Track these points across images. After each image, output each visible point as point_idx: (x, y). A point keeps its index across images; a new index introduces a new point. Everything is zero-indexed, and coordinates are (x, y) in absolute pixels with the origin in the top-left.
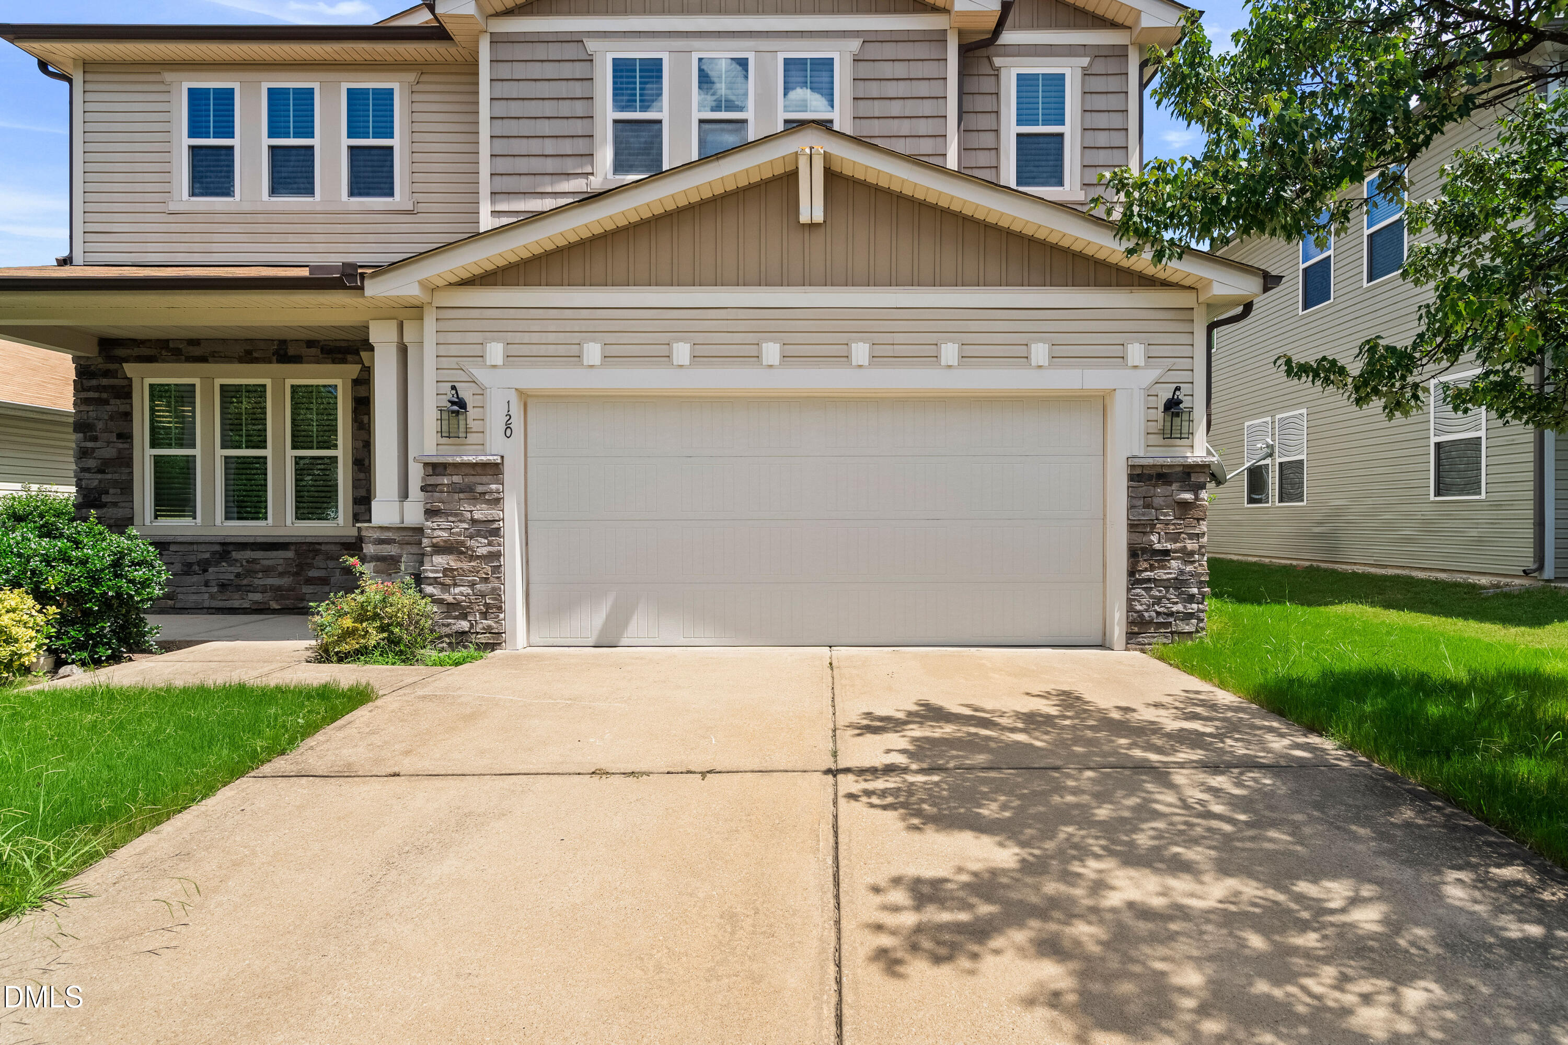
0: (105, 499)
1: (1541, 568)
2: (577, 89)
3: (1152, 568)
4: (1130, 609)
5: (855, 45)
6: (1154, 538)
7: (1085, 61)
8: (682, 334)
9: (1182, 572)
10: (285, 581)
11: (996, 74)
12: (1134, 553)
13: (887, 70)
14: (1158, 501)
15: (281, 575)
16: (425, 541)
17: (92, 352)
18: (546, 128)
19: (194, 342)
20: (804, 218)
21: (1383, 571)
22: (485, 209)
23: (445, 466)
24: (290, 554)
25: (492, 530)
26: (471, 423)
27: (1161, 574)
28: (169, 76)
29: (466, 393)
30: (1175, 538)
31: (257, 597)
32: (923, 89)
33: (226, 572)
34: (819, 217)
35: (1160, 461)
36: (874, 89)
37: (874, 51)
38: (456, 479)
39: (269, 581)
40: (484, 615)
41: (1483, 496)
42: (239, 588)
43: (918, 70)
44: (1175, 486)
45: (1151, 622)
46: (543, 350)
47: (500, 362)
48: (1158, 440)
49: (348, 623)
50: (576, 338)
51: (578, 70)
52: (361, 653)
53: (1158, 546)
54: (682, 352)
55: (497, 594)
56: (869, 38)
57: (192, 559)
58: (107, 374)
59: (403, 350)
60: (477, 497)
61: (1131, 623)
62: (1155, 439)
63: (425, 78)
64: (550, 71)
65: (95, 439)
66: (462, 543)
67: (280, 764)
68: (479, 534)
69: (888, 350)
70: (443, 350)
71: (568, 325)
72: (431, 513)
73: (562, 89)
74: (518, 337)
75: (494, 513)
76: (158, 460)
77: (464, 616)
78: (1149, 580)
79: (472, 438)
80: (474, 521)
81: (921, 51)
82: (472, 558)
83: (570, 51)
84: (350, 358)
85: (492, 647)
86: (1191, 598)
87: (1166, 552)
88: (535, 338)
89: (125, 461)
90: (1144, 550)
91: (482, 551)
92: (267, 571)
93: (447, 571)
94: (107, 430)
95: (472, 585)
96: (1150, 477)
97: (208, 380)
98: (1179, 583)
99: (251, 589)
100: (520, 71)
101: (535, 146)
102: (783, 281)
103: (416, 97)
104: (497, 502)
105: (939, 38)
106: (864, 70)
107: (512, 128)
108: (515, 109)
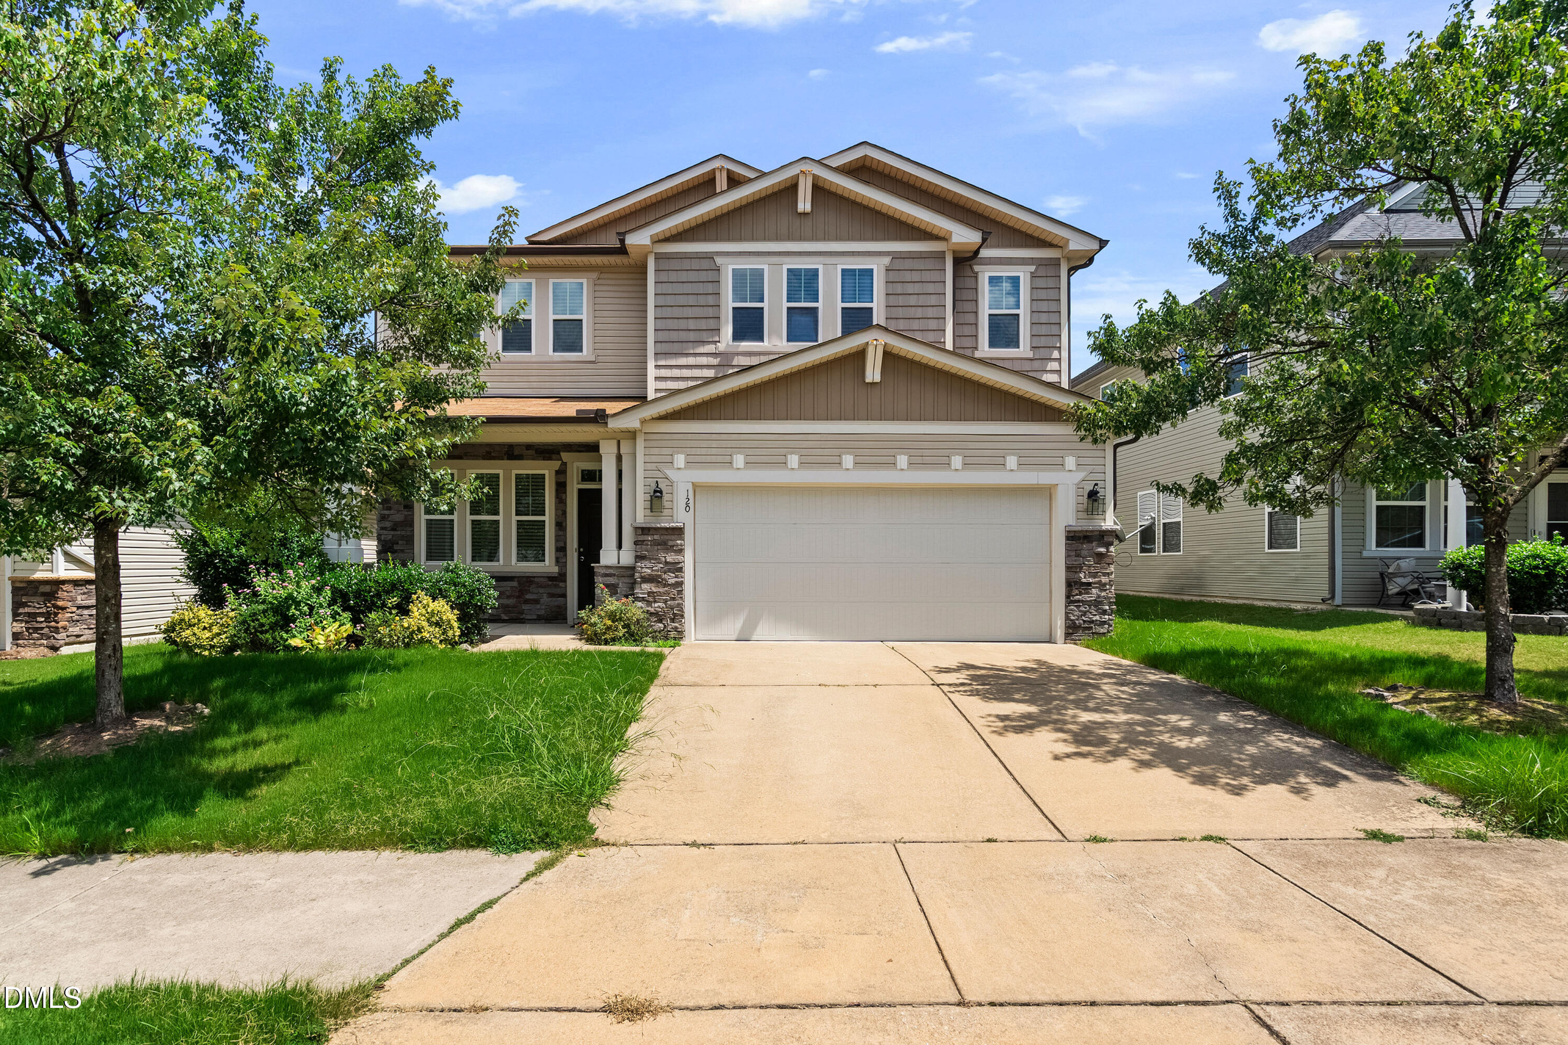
0: (396, 547)
1: (1333, 597)
2: (710, 288)
3: (1080, 594)
4: (1067, 618)
5: (887, 260)
6: (1082, 575)
7: (1032, 268)
8: (793, 450)
9: (1099, 596)
11: (976, 276)
12: (1070, 584)
13: (908, 276)
14: (1084, 553)
16: (637, 575)
18: (689, 312)
20: (868, 379)
21: (1235, 602)
22: (651, 364)
23: (649, 529)
24: (515, 584)
25: (677, 569)
26: (666, 503)
27: (1086, 597)
29: (663, 485)
30: (1095, 575)
32: (930, 288)
34: (878, 378)
35: (1085, 528)
36: (899, 288)
37: (899, 264)
38: (656, 537)
40: (673, 620)
41: (1299, 549)
43: (927, 276)
44: (1094, 544)
45: (1080, 627)
46: (709, 459)
47: (682, 466)
48: (1084, 515)
50: (729, 451)
51: (711, 276)
53: (1084, 580)
54: (793, 460)
55: (680, 607)
56: (896, 256)
59: (619, 458)
60: (670, 549)
61: (1067, 627)
62: (1082, 515)
63: (603, 276)
64: (692, 276)
65: (389, 509)
66: (660, 576)
67: (659, 681)
68: (669, 571)
69: (919, 460)
70: (648, 459)
71: (724, 444)
72: (639, 558)
73: (700, 288)
74: (693, 451)
75: (680, 558)
76: (427, 521)
77: (660, 621)
78: (1079, 601)
79: (666, 512)
80: (666, 563)
81: (929, 264)
82: (665, 585)
83: (705, 264)
84: (554, 456)
85: (677, 639)
86: (1104, 612)
87: (1089, 584)
88: (704, 451)
89: (409, 522)
90: (1076, 583)
91: (672, 580)
93: (650, 593)
94: (397, 503)
95: (665, 602)
96: (1079, 538)
98: (1097, 603)
100: (673, 277)
101: (682, 324)
102: (855, 417)
103: (597, 288)
104: (681, 551)
105: (941, 256)
106: (893, 276)
107: (668, 312)
108: (670, 300)
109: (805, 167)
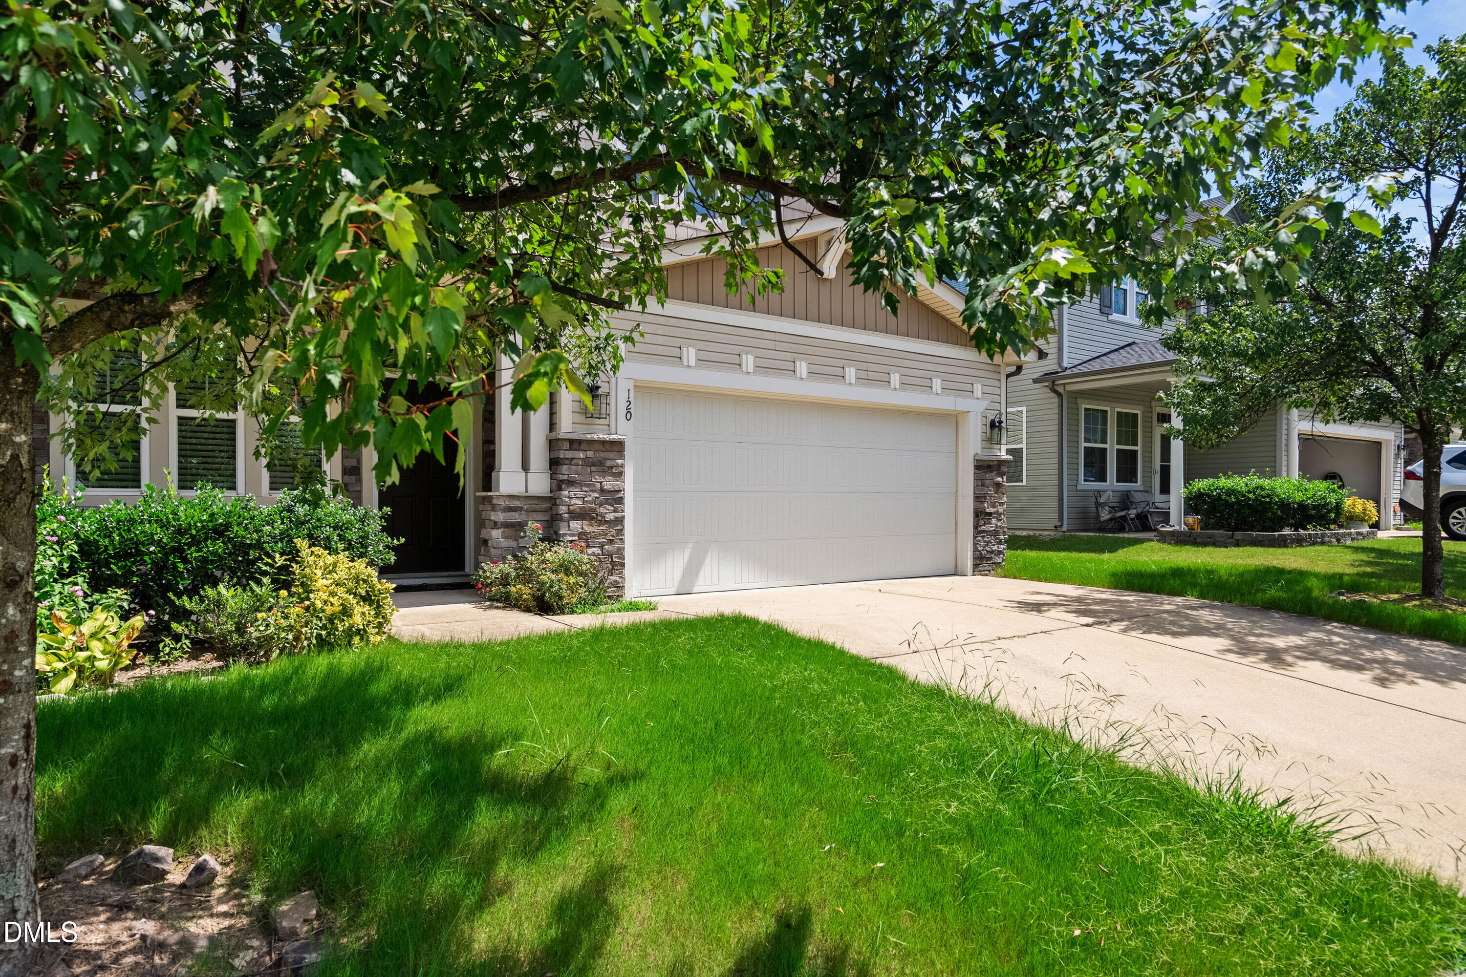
3: (984, 524)
4: (975, 549)
6: (985, 505)
8: (745, 348)
9: (997, 527)
12: (976, 515)
14: (987, 482)
16: (560, 509)
23: (580, 442)
25: (616, 499)
27: (988, 528)
30: (994, 505)
34: (833, 275)
35: (987, 458)
38: (590, 454)
40: (611, 573)
44: (993, 474)
45: (984, 558)
46: (653, 349)
47: (624, 356)
48: (987, 444)
50: (678, 342)
53: (986, 510)
54: (749, 363)
55: (620, 552)
60: (607, 471)
61: (975, 558)
62: (985, 444)
66: (594, 510)
68: (607, 502)
69: (865, 375)
71: (672, 331)
72: (558, 485)
75: (618, 484)
78: (983, 532)
79: (601, 419)
80: (602, 491)
82: (601, 523)
85: (617, 599)
86: (1000, 543)
87: (990, 514)
90: (980, 513)
91: (610, 516)
93: (582, 535)
95: (602, 546)
96: (983, 468)
98: (995, 534)
104: (620, 474)
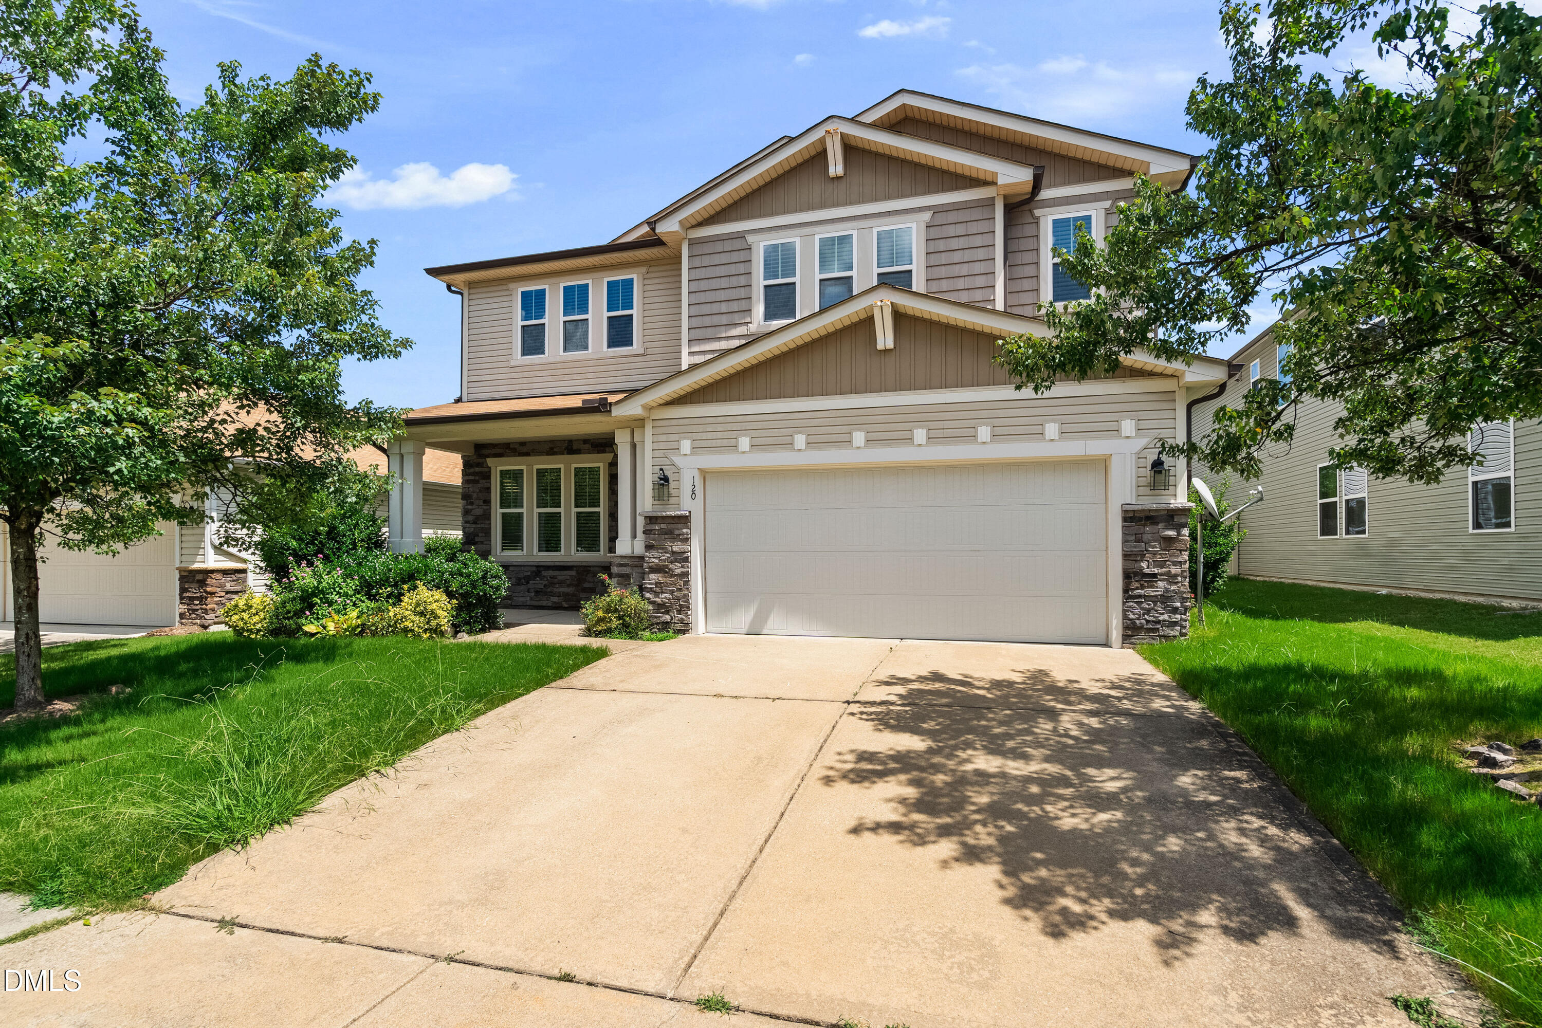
0: (477, 539)
2: (742, 268)
3: (1142, 587)
4: (1125, 617)
5: (927, 216)
6: (1144, 565)
7: (1107, 204)
8: (800, 429)
9: (1167, 590)
10: (570, 590)
11: (1037, 222)
12: (1128, 576)
13: (952, 231)
14: (1146, 537)
15: (569, 586)
16: (645, 565)
17: (471, 452)
18: (722, 295)
19: (523, 444)
20: (880, 346)
21: (1431, 596)
22: (685, 351)
23: (656, 518)
24: (573, 573)
25: (684, 559)
26: (672, 491)
27: (1150, 592)
28: (511, 286)
29: (669, 473)
30: (1162, 564)
31: (555, 599)
32: (978, 241)
33: (538, 583)
34: (890, 345)
35: (1148, 507)
36: (941, 246)
37: (941, 218)
38: (663, 526)
39: (562, 590)
40: (679, 612)
41: (1513, 529)
42: (546, 593)
43: (974, 228)
44: (1161, 526)
45: (1141, 628)
46: (714, 443)
47: (689, 452)
48: (1146, 490)
49: (600, 614)
50: (734, 434)
51: (742, 256)
52: (608, 632)
53: (1147, 571)
54: (800, 440)
55: (686, 598)
56: (937, 210)
57: (521, 575)
58: (479, 465)
59: (634, 446)
60: (676, 538)
61: (1126, 628)
62: (1143, 490)
63: (651, 269)
64: (724, 258)
65: (472, 504)
66: (667, 566)
67: (560, 683)
68: (676, 560)
69: (940, 433)
70: (656, 446)
71: (729, 427)
72: (648, 547)
73: (732, 269)
74: (699, 436)
75: (685, 547)
76: (504, 515)
77: (667, 612)
78: (1140, 596)
79: (672, 500)
80: (673, 553)
81: (976, 214)
82: (672, 576)
83: (738, 244)
84: (605, 451)
85: (683, 632)
86: (1175, 611)
87: (1154, 575)
88: (709, 436)
89: (487, 516)
90: (1136, 574)
91: (678, 571)
92: (561, 583)
93: (658, 584)
94: (478, 499)
95: (672, 592)
96: (1140, 519)
97: (530, 466)
98: (1165, 599)
99: (552, 594)
100: (706, 261)
101: (715, 308)
102: (868, 389)
103: (646, 282)
104: (687, 540)
105: (989, 203)
106: (934, 233)
107: (702, 297)
108: (704, 285)
109: (830, 126)
